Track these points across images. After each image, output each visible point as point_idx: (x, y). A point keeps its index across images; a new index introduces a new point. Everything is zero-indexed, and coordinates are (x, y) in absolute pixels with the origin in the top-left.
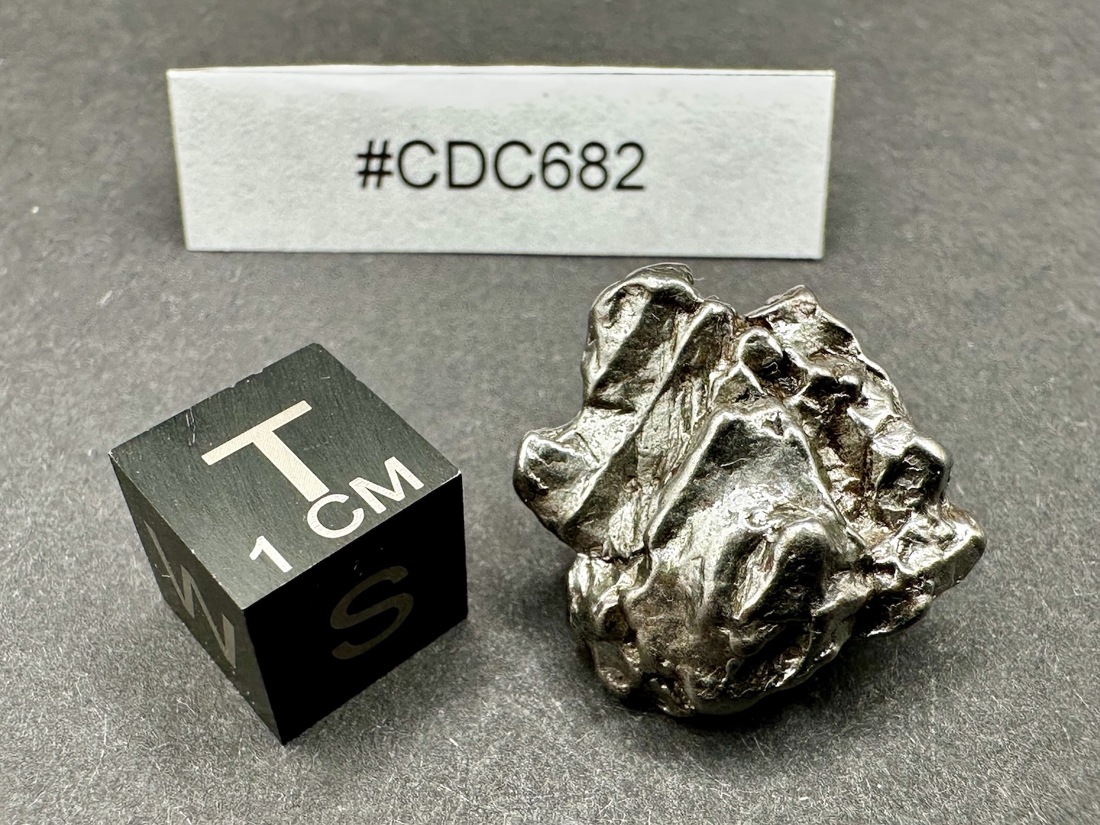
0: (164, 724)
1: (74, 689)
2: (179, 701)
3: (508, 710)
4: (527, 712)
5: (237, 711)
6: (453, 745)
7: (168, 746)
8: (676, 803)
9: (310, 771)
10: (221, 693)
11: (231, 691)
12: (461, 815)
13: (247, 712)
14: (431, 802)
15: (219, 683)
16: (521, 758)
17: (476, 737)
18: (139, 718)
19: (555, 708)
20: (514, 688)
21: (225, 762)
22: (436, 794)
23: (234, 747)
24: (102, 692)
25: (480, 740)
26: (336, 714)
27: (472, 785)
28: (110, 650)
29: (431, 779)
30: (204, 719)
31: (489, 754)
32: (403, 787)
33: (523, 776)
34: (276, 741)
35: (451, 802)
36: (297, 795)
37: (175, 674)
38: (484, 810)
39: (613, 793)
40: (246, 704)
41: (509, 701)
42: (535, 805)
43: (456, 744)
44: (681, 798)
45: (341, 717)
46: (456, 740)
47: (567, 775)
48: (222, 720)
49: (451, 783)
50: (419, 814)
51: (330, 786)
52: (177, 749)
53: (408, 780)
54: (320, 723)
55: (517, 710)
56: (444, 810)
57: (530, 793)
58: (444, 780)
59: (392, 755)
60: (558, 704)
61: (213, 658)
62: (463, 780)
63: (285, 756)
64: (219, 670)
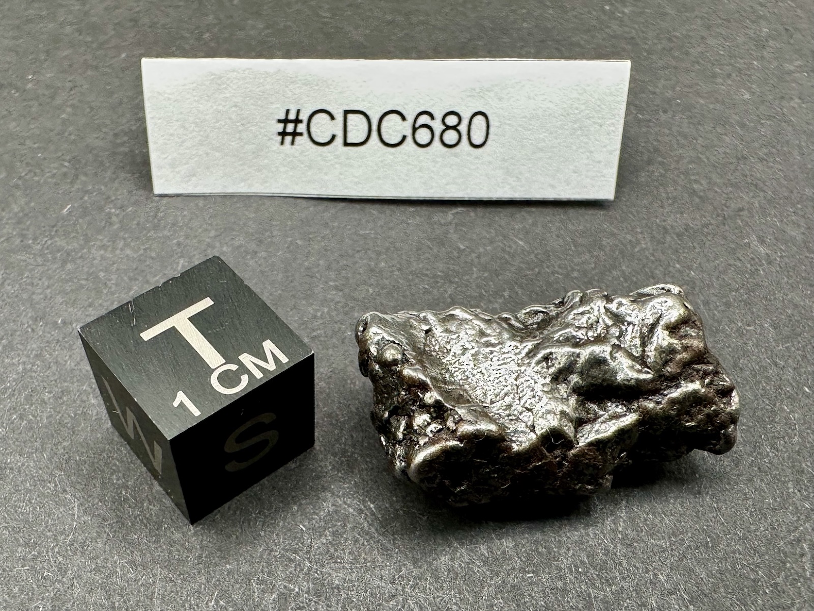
0: (114, 507)
1: (55, 482)
2: (124, 493)
3: (339, 509)
4: (351, 510)
5: (162, 501)
6: (302, 529)
7: (117, 522)
8: (446, 573)
9: (210, 542)
10: (151, 488)
11: (157, 487)
12: (306, 574)
13: (168, 502)
14: (287, 565)
15: (149, 483)
16: (346, 539)
17: (317, 525)
18: (97, 503)
19: (370, 508)
20: (344, 494)
21: (154, 534)
22: (291, 560)
23: (159, 525)
24: (73, 485)
25: (319, 527)
26: (226, 505)
27: (314, 556)
28: (78, 458)
29: (287, 551)
30: (140, 505)
31: (326, 536)
32: (269, 554)
33: (347, 551)
34: (187, 521)
35: (300, 566)
36: (200, 557)
37: (120, 475)
38: (321, 572)
39: (404, 565)
40: (167, 497)
41: (340, 503)
42: (354, 570)
43: (304, 529)
44: (449, 571)
45: (229, 508)
46: (303, 526)
47: (376, 552)
48: (151, 507)
49: (301, 553)
50: (279, 573)
51: (221, 551)
52: (123, 524)
53: (272, 551)
54: (216, 511)
55: (345, 508)
56: (295, 570)
57: (351, 563)
58: (295, 552)
59: (263, 534)
60: (372, 506)
61: (145, 466)
62: (308, 552)
63: (193, 531)
64: (149, 474)
